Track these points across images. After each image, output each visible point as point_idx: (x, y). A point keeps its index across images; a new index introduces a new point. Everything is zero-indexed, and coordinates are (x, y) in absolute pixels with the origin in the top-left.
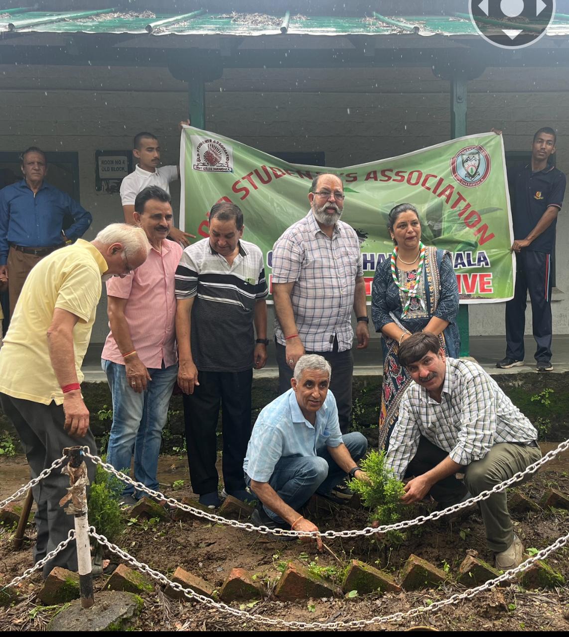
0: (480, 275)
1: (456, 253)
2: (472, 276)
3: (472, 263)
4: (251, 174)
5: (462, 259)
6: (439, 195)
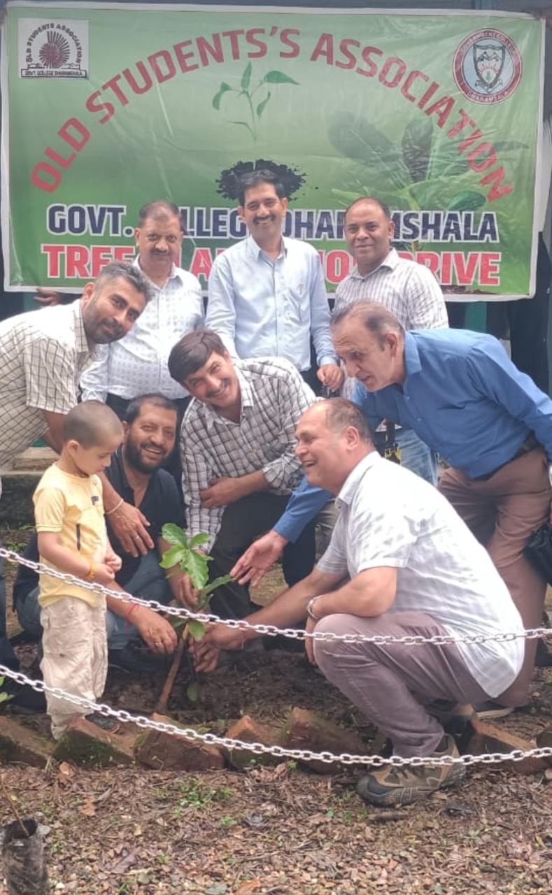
0: (482, 255)
1: (448, 212)
2: (469, 256)
3: (472, 234)
4: (118, 77)
5: (456, 225)
6: (429, 112)
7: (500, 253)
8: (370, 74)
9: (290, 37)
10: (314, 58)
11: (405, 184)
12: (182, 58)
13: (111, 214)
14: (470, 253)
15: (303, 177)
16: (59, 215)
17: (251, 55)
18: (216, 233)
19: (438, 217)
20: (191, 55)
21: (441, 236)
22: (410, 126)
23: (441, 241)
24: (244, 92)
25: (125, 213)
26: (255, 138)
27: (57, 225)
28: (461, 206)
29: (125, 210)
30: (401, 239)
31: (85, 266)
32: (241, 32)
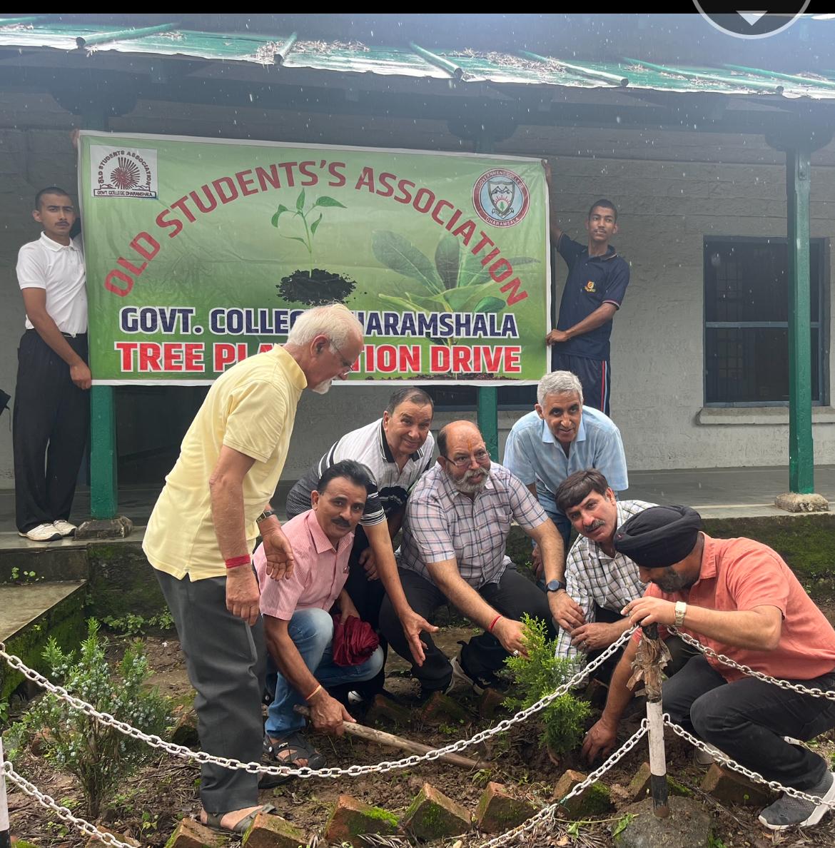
0: (506, 348)
1: (476, 314)
2: (495, 349)
3: (496, 331)
4: (185, 198)
5: (483, 323)
6: (455, 233)
7: (520, 347)
8: (407, 201)
9: (337, 169)
10: (358, 187)
11: (439, 291)
12: (243, 184)
13: (181, 315)
14: (495, 347)
15: (353, 284)
16: (131, 316)
17: (304, 184)
18: (278, 330)
19: (468, 318)
20: (251, 181)
21: (472, 333)
22: (441, 244)
23: (471, 336)
24: (299, 213)
25: (194, 314)
26: (310, 252)
27: (130, 324)
28: (486, 309)
29: (194, 311)
30: (439, 336)
31: (158, 361)
32: (295, 164)
